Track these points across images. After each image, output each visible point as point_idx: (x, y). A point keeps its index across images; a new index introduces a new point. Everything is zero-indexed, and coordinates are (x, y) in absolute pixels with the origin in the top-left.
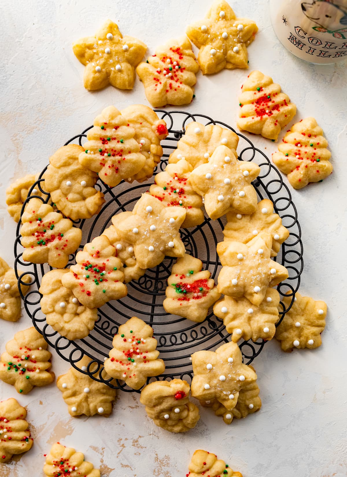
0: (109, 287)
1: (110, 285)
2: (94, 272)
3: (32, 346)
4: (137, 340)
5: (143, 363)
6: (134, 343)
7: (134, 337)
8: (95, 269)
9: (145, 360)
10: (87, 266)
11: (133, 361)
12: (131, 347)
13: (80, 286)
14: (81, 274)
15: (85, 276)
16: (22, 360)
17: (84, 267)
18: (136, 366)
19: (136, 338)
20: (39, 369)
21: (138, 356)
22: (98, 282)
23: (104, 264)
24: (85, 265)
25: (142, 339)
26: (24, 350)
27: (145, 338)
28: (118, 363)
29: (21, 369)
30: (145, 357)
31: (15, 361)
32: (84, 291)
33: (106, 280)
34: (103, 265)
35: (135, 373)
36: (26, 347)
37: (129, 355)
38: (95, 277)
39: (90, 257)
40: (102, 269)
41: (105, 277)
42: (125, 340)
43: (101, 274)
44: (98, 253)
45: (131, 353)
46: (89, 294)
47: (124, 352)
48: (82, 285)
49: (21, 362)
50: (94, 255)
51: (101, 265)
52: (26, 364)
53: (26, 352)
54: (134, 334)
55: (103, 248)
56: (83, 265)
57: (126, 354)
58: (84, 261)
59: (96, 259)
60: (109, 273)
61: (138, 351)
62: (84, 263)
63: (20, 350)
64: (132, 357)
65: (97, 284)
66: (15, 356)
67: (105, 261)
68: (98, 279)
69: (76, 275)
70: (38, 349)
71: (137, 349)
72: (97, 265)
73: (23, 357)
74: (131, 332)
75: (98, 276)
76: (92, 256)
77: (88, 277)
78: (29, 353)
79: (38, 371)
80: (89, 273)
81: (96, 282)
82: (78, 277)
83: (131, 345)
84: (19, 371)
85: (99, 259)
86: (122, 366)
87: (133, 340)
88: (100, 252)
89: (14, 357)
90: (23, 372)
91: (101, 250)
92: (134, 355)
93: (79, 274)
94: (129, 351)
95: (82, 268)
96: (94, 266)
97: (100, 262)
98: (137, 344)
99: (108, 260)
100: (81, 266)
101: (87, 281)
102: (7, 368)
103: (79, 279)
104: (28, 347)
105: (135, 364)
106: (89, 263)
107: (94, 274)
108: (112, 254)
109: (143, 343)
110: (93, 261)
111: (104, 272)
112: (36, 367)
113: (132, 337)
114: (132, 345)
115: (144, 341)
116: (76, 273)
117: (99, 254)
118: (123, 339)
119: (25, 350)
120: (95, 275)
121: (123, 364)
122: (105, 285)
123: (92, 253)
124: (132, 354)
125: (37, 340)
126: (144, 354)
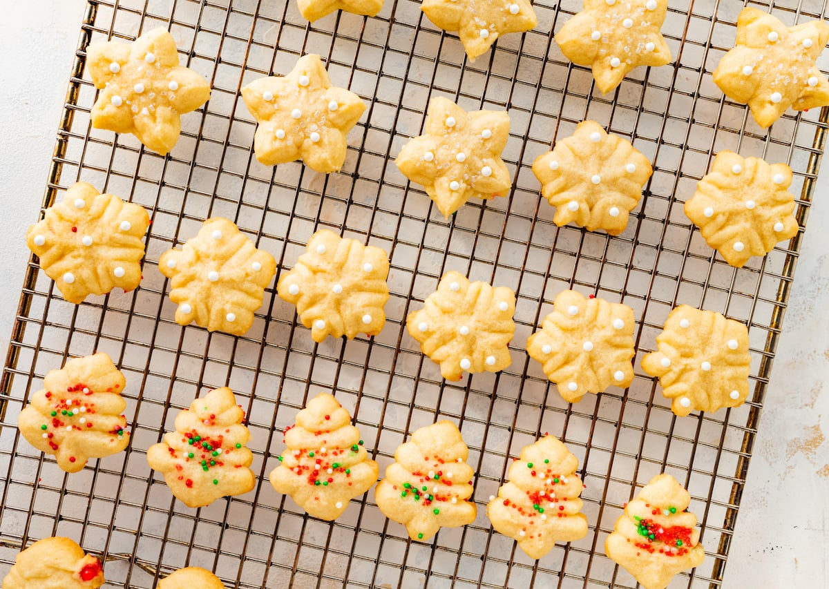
0: (224, 477)
1: (227, 473)
2: (203, 449)
3: (448, 455)
4: (554, 476)
5: (557, 517)
6: (549, 481)
7: (549, 471)
8: (204, 443)
9: (561, 513)
10: (193, 438)
11: (542, 512)
12: (543, 487)
13: (176, 470)
14: (181, 450)
15: (186, 455)
16: (428, 479)
17: (187, 439)
18: (545, 522)
19: (553, 473)
20: (457, 496)
21: (552, 505)
22: (207, 465)
23: (221, 437)
24: (189, 436)
25: (562, 478)
26: (433, 462)
27: (566, 476)
28: (516, 510)
29: (426, 496)
30: (562, 508)
31: (415, 481)
32: (182, 478)
33: (221, 464)
34: (219, 439)
35: (542, 533)
36: (436, 457)
37: (536, 499)
38: (203, 457)
39: (200, 423)
40: (216, 445)
41: (220, 459)
42: (534, 474)
43: (214, 453)
44: (213, 417)
45: (541, 497)
46: (189, 484)
47: (528, 493)
48: (179, 468)
49: (426, 484)
50: (206, 421)
51: (216, 439)
52: (436, 488)
53: (436, 466)
54: (550, 466)
55: (222, 411)
56: (186, 435)
57: (531, 498)
58: (188, 430)
59: (208, 428)
60: (227, 452)
61: (552, 496)
62: (188, 432)
63: (426, 462)
64: (541, 503)
65: (206, 469)
66: (415, 471)
67: (223, 432)
68: (207, 461)
69: (172, 451)
70: (456, 461)
71: (552, 491)
72: (208, 438)
73: (432, 475)
74: (547, 462)
75: (208, 455)
76: (203, 421)
77: (191, 457)
78: (441, 467)
79: (454, 500)
80: (194, 449)
81: (203, 465)
82: (176, 453)
83: (544, 483)
84: (422, 500)
85: (215, 427)
86: (522, 517)
87: (547, 476)
88: (216, 417)
89: (414, 474)
90: (429, 501)
91: (219, 414)
92: (544, 501)
93: (178, 450)
94: (537, 493)
95: (184, 441)
96: (204, 439)
97: (213, 433)
98: (553, 483)
99: (228, 431)
100: (183, 437)
101: (189, 463)
102: (399, 493)
103: (176, 457)
104: (440, 456)
105: (543, 516)
106: (196, 434)
107: (201, 452)
108: (236, 420)
109: (563, 483)
110: (204, 431)
111: (219, 450)
112: (452, 493)
113: (546, 470)
114: (546, 485)
115: (566, 481)
116: (173, 448)
117: (213, 421)
118: (530, 471)
119: (436, 462)
120: (203, 453)
121: (523, 513)
122: (217, 472)
123: (203, 417)
124: (543, 499)
125: (455, 446)
126: (561, 503)
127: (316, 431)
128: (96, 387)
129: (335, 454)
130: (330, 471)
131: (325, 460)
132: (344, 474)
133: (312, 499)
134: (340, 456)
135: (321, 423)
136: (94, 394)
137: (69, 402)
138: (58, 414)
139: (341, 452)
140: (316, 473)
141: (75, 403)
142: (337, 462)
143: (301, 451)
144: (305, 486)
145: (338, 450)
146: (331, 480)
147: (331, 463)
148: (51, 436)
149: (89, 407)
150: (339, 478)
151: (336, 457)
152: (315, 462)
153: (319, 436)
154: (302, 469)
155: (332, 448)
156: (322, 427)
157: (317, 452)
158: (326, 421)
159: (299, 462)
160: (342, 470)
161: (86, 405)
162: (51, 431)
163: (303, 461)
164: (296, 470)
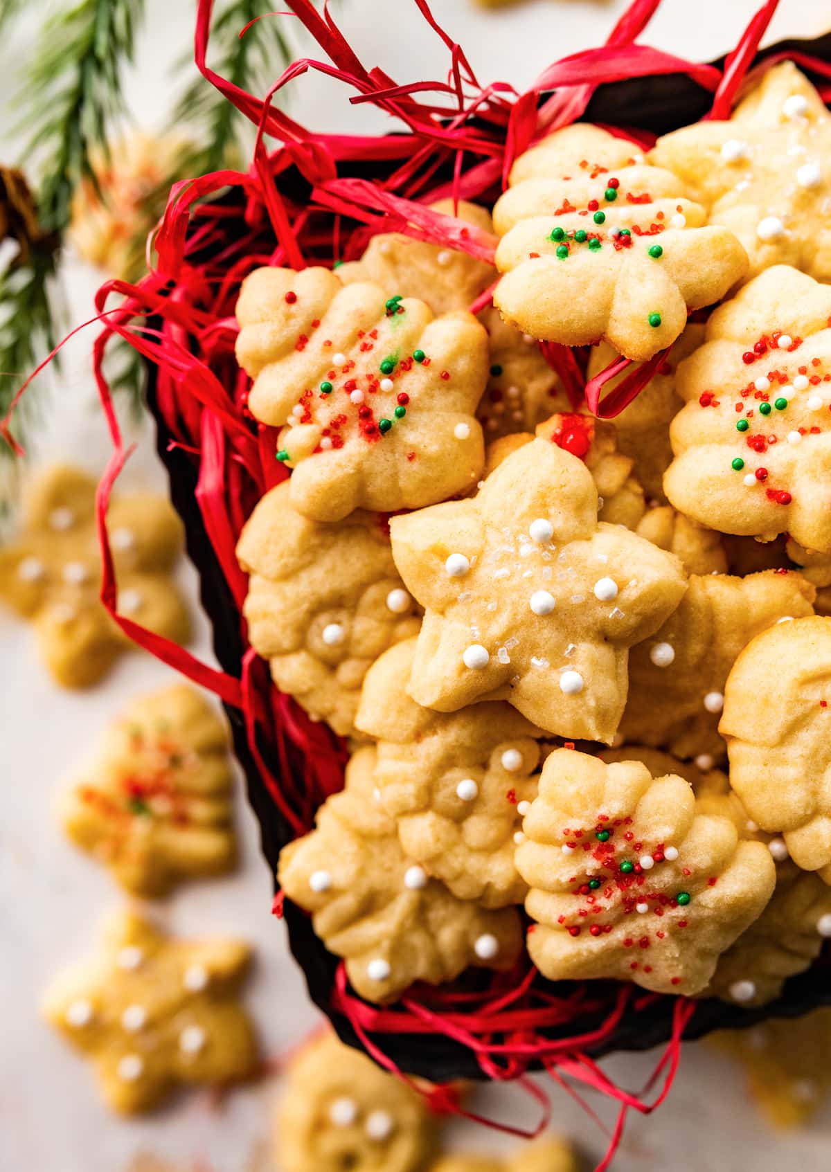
127: (295, 340)
128: (801, 324)
129: (366, 348)
130: (386, 383)
131: (359, 372)
132: (417, 366)
133: (405, 466)
134: (378, 344)
135: (288, 317)
136: (806, 340)
137: (762, 383)
138: (751, 422)
139: (374, 335)
140: (366, 413)
141: (776, 381)
142: (384, 357)
143: (301, 401)
144: (370, 453)
145: (364, 338)
146: (404, 400)
147: (375, 370)
148: (762, 475)
149: (812, 371)
150: (415, 382)
151: (373, 351)
152: (345, 395)
153: (309, 346)
154: (334, 432)
155: (352, 343)
156: (296, 326)
157: (332, 376)
158: (294, 307)
159: (318, 423)
160: (407, 366)
161: (803, 371)
162: (758, 465)
163: (325, 414)
164: (326, 442)
